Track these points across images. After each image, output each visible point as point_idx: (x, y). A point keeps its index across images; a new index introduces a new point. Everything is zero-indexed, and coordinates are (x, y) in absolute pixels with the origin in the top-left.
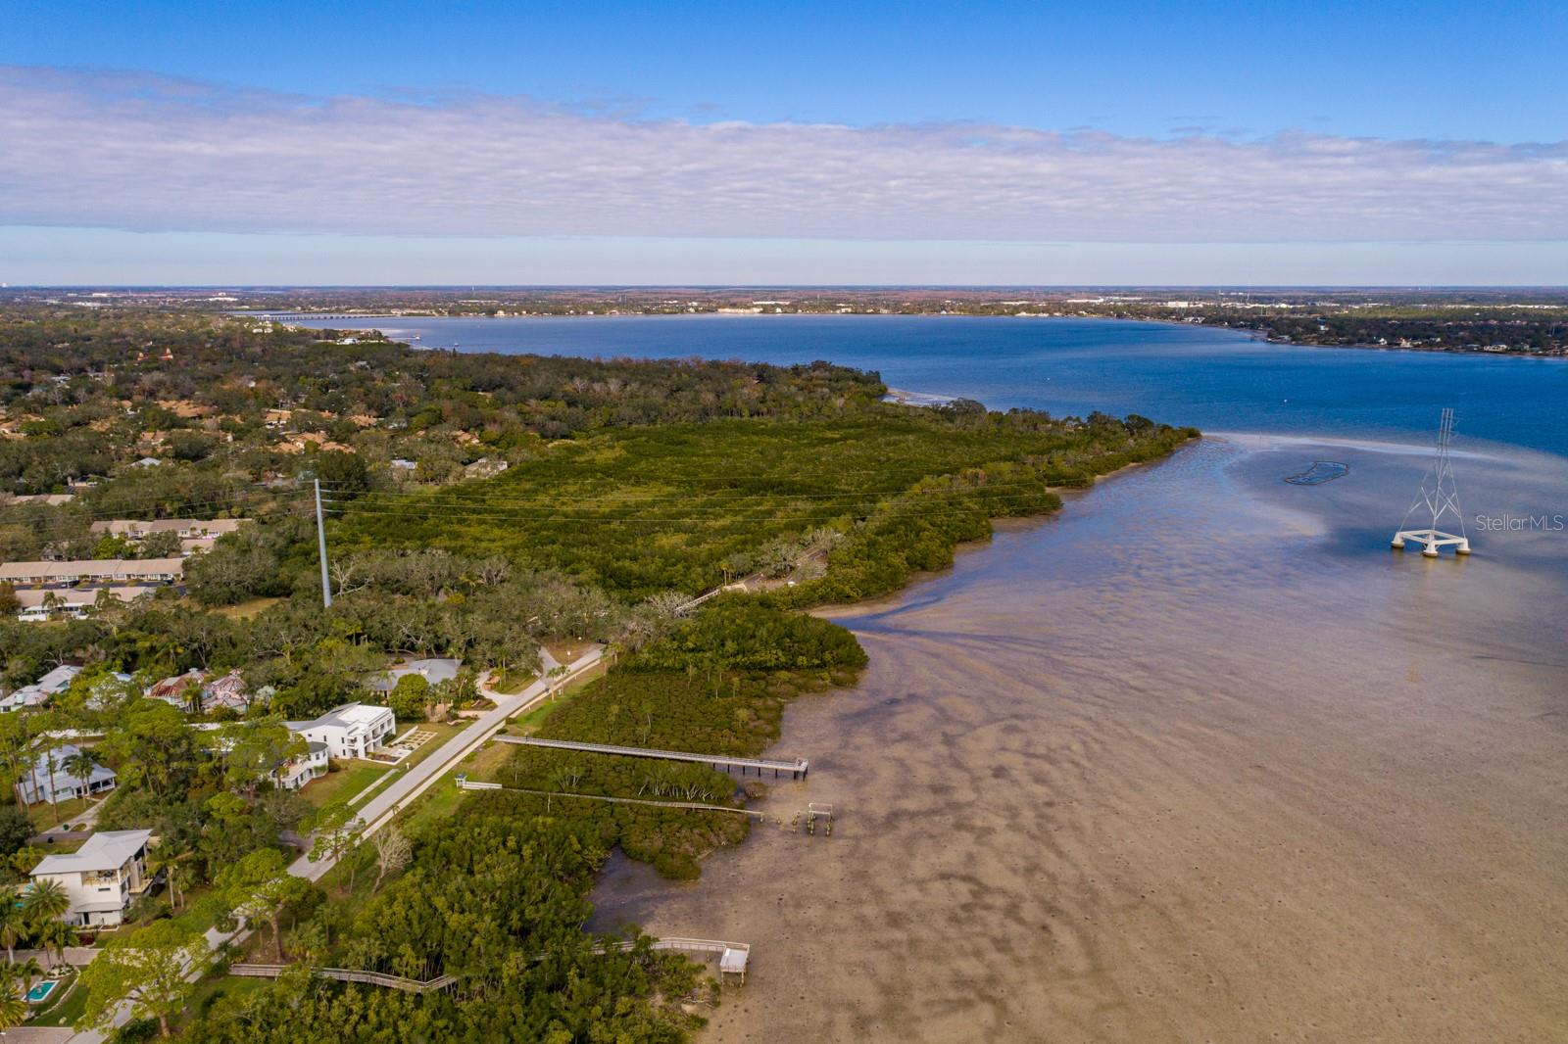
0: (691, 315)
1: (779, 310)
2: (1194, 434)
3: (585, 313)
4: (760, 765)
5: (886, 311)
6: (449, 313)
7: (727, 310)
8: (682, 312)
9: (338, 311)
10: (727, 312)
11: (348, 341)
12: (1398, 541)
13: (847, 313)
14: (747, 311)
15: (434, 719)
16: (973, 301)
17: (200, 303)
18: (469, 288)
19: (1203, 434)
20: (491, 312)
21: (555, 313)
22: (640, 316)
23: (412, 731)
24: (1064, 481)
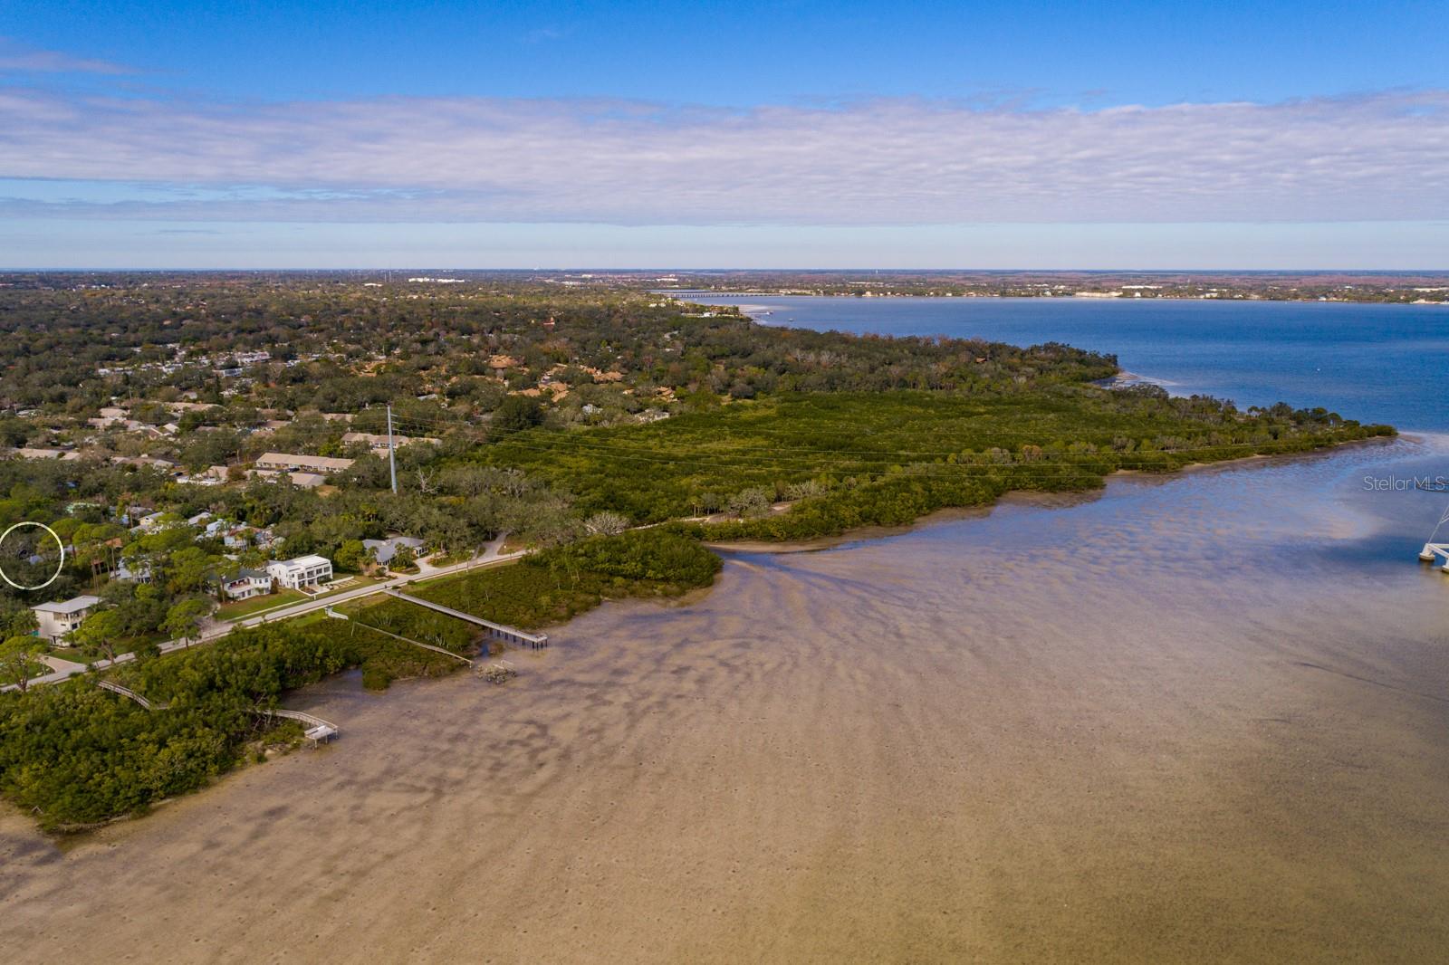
0: (1048, 298)
1: (1138, 294)
2: (1387, 433)
3: (944, 295)
4: (517, 634)
5: (1257, 297)
6: (825, 292)
7: (1085, 294)
8: (1037, 295)
9: (741, 290)
10: (1085, 296)
11: (707, 315)
12: (1426, 553)
13: (1211, 298)
14: (1104, 295)
15: (367, 574)
16: (1372, 287)
17: (647, 282)
18: (873, 272)
19: (1401, 433)
20: (860, 293)
21: (916, 294)
22: (996, 298)
23: (349, 578)
24: (1140, 464)
